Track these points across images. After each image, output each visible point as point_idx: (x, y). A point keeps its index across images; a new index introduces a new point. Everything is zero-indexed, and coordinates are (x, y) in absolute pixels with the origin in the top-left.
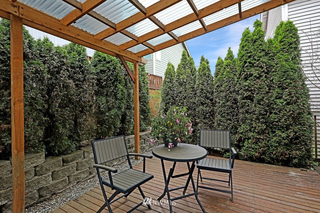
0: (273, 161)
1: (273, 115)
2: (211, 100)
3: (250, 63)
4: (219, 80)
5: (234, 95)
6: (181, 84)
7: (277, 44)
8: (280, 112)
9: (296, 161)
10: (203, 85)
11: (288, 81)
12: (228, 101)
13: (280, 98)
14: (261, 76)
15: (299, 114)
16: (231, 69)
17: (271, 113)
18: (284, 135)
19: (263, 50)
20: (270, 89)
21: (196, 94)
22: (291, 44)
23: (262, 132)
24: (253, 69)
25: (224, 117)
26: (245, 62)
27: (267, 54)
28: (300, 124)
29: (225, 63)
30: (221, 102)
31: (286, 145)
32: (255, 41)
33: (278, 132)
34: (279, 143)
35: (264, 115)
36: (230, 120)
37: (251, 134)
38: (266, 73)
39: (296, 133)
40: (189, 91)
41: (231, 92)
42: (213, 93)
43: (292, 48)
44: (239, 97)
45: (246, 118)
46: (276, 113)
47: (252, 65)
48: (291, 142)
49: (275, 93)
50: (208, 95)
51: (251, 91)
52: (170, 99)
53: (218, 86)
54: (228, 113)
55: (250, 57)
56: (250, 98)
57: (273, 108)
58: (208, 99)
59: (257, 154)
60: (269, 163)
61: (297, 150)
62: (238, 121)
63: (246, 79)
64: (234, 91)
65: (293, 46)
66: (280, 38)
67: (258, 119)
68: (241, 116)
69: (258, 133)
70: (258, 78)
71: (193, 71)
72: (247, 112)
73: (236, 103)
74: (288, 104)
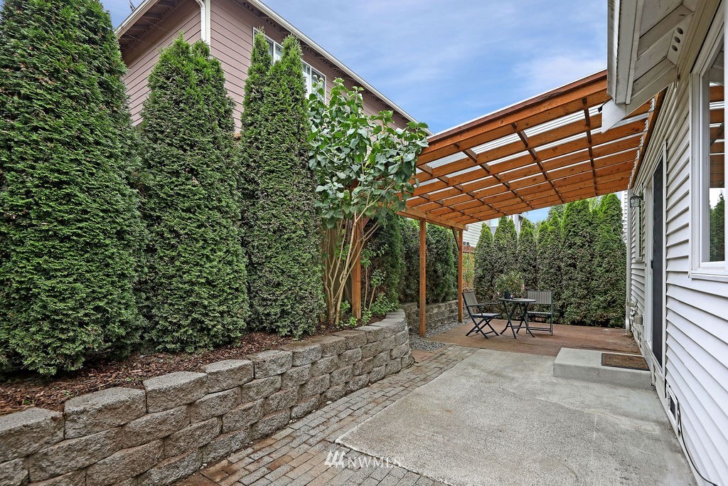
0: (594, 323)
1: (594, 282)
2: (534, 267)
3: (574, 232)
4: (543, 247)
5: (557, 262)
6: (500, 249)
7: (601, 215)
8: (599, 278)
9: (612, 322)
10: (526, 251)
11: (608, 251)
12: (551, 268)
13: (601, 266)
14: (584, 245)
15: (617, 280)
16: (556, 236)
17: (592, 280)
18: (601, 299)
19: (587, 221)
20: (592, 258)
21: (517, 260)
22: (613, 216)
23: (584, 297)
24: (577, 238)
25: (547, 283)
26: (570, 231)
27: (591, 224)
28: (617, 289)
29: (550, 228)
30: (545, 269)
31: (604, 308)
32: (580, 212)
33: (597, 296)
34: (598, 306)
35: (585, 281)
36: (554, 286)
37: (573, 300)
38: (589, 242)
39: (613, 297)
40: (511, 258)
41: (555, 259)
42: (536, 259)
43: (614, 220)
44: (562, 265)
45: (569, 284)
46: (596, 280)
47: (576, 234)
48: (609, 305)
49: (596, 261)
50: (531, 261)
51: (575, 259)
52: (487, 265)
53: (541, 253)
54: (551, 280)
55: (574, 226)
56: (574, 266)
57: (594, 275)
58: (530, 265)
59: (578, 318)
60: (590, 325)
61: (614, 312)
62: (561, 288)
63: (570, 247)
64: (558, 258)
65: (616, 218)
66: (604, 209)
67: (580, 285)
68: (564, 283)
69: (580, 298)
70: (581, 247)
71: (513, 236)
72: (570, 279)
73: (560, 270)
74: (607, 271)
